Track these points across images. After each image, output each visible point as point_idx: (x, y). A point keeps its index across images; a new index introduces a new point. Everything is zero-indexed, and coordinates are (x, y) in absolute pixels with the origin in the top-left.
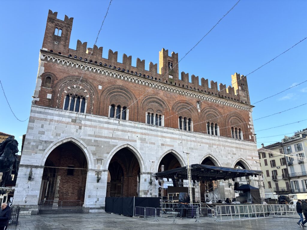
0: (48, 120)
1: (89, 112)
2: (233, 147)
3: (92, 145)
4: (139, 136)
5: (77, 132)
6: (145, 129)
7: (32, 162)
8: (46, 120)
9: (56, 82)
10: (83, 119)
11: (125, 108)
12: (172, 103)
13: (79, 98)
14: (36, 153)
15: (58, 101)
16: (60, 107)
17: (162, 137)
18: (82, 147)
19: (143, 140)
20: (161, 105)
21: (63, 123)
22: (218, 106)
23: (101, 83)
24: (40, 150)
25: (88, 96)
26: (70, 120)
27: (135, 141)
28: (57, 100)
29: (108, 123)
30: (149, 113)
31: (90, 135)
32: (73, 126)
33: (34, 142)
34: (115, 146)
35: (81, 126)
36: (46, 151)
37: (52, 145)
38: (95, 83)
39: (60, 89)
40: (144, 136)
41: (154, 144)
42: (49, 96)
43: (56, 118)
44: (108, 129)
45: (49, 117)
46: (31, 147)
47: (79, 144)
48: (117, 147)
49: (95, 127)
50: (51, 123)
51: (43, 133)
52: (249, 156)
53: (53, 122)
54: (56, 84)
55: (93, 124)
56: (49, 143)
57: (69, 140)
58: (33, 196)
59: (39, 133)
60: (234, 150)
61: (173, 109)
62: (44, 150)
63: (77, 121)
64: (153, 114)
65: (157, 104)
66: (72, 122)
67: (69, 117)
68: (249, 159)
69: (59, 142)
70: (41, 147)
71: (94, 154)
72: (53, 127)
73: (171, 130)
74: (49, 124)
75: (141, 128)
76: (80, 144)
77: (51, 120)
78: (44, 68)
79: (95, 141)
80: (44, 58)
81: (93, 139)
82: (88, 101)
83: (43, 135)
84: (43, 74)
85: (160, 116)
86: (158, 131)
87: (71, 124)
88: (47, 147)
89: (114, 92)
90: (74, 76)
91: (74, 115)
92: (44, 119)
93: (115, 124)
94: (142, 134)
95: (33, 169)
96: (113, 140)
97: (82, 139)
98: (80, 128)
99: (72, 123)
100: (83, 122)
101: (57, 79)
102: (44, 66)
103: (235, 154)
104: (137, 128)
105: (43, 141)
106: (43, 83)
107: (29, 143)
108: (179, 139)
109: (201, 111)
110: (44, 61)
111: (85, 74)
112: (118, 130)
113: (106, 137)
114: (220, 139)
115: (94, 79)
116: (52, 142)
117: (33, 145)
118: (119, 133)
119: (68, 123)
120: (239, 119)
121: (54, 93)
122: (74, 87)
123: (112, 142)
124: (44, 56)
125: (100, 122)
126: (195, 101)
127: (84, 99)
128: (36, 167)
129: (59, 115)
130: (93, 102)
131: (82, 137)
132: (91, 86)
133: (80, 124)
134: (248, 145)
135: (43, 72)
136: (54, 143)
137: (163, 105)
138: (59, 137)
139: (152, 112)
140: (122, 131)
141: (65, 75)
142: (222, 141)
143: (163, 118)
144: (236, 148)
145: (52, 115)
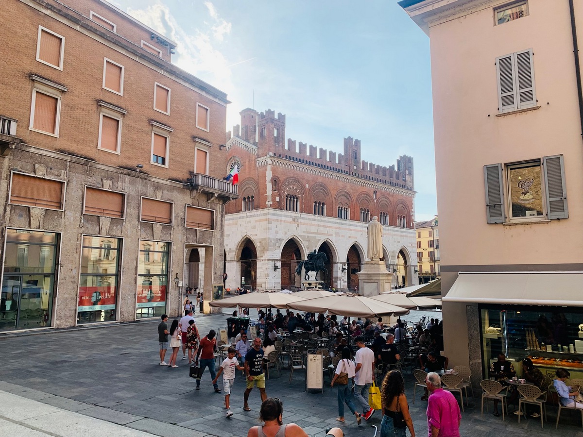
0: (279, 221)
1: (302, 211)
2: (397, 235)
3: (306, 241)
4: (334, 229)
5: (296, 229)
6: (338, 223)
7: (275, 256)
9: (280, 185)
10: (298, 217)
11: (323, 204)
12: (356, 195)
13: (294, 198)
14: (275, 249)
15: (282, 203)
16: (284, 208)
17: (350, 230)
18: (300, 242)
19: (337, 234)
20: (348, 198)
21: (288, 223)
22: (389, 195)
23: (308, 182)
24: (277, 247)
25: (300, 196)
26: (291, 220)
27: (332, 235)
29: (314, 220)
30: (339, 207)
31: (304, 232)
32: (294, 225)
33: (274, 240)
34: (319, 240)
36: (280, 247)
37: (283, 242)
38: (304, 182)
39: (283, 191)
40: (337, 231)
41: (344, 236)
42: (277, 199)
43: (283, 219)
44: (314, 225)
45: (279, 218)
46: (272, 244)
47: (298, 240)
48: (321, 241)
49: (306, 224)
51: (277, 232)
52: (410, 243)
54: (281, 187)
55: (305, 221)
56: (281, 240)
57: (292, 237)
58: (278, 283)
59: (275, 233)
60: (399, 238)
61: (357, 201)
63: (296, 220)
64: (342, 208)
65: (345, 198)
66: (293, 221)
67: (291, 217)
68: (409, 246)
69: (286, 239)
70: (277, 245)
71: (308, 248)
72: (282, 227)
73: (355, 223)
74: (280, 224)
75: (335, 223)
77: (281, 221)
78: (271, 172)
79: (308, 236)
80: (271, 163)
81: (306, 235)
82: (300, 201)
83: (278, 234)
84: (272, 178)
85: (347, 209)
86: (346, 224)
87: (292, 223)
88: (281, 244)
89: (317, 189)
90: (291, 177)
91: (294, 214)
92: (277, 220)
93: (318, 221)
94: (336, 228)
95: (276, 262)
96: (318, 235)
97: (300, 236)
98: (298, 226)
100: (299, 220)
101: (280, 182)
103: (399, 242)
104: (332, 222)
105: (278, 239)
106: (272, 187)
107: (271, 241)
108: (360, 231)
109: (377, 201)
110: (272, 165)
111: (298, 174)
112: (320, 226)
113: (314, 233)
114: (389, 228)
115: (303, 179)
117: (273, 243)
118: (322, 228)
119: (290, 222)
120: (404, 207)
121: (280, 195)
122: (290, 188)
123: (318, 236)
124: (271, 161)
125: (309, 219)
126: (372, 191)
127: (297, 199)
128: (277, 260)
129: (286, 216)
130: (304, 201)
131: (300, 234)
132: (302, 186)
133: (298, 222)
134: (409, 233)
135: (272, 176)
136: (284, 240)
137: (350, 198)
138: (287, 235)
139: (342, 206)
140: (324, 226)
141: (285, 177)
142: (391, 230)
143: (349, 210)
144: (401, 236)
145: (281, 216)
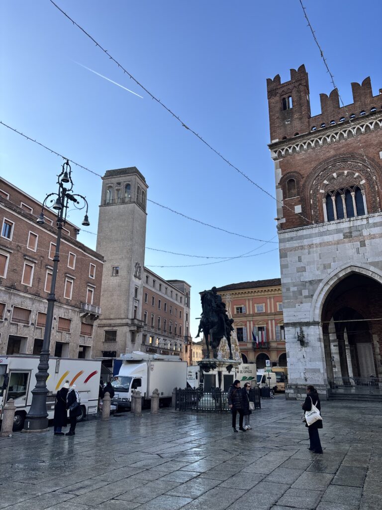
0: (306, 248)
1: (373, 209)
5: (358, 253)
7: (300, 317)
8: (302, 247)
9: (302, 183)
10: (364, 226)
13: (348, 192)
14: (302, 303)
15: (314, 211)
16: (319, 220)
21: (330, 245)
24: (306, 297)
25: (363, 182)
26: (341, 236)
28: (312, 211)
32: (348, 245)
33: (294, 286)
35: (364, 241)
36: (315, 297)
37: (321, 285)
38: (371, 151)
39: (311, 191)
42: (298, 209)
43: (317, 240)
45: (306, 242)
46: (291, 294)
47: (369, 274)
50: (311, 250)
51: (303, 269)
53: (313, 248)
54: (304, 185)
56: (316, 283)
57: (349, 270)
59: (298, 272)
62: (312, 296)
63: (354, 234)
66: (344, 238)
67: (338, 231)
69: (331, 279)
70: (305, 293)
72: (316, 256)
74: (309, 253)
76: (371, 273)
77: (310, 246)
78: (280, 171)
80: (276, 155)
82: (365, 192)
83: (304, 273)
84: (282, 178)
87: (344, 243)
88: (314, 291)
90: (329, 159)
91: (345, 224)
92: (300, 248)
95: (304, 328)
98: (363, 244)
99: (346, 240)
100: (365, 233)
101: (303, 178)
102: (280, 167)
105: (306, 282)
106: (284, 193)
107: (288, 289)
110: (278, 159)
111: (348, 144)
115: (367, 145)
116: (320, 281)
117: (294, 292)
119: (338, 243)
121: (303, 202)
122: (333, 178)
124: (275, 152)
127: (358, 190)
128: (308, 324)
129: (321, 234)
130: (377, 189)
131: (370, 260)
132: (365, 161)
133: (361, 237)
135: (281, 176)
136: (325, 281)
138: (329, 271)
141: (314, 165)
145: (310, 236)
